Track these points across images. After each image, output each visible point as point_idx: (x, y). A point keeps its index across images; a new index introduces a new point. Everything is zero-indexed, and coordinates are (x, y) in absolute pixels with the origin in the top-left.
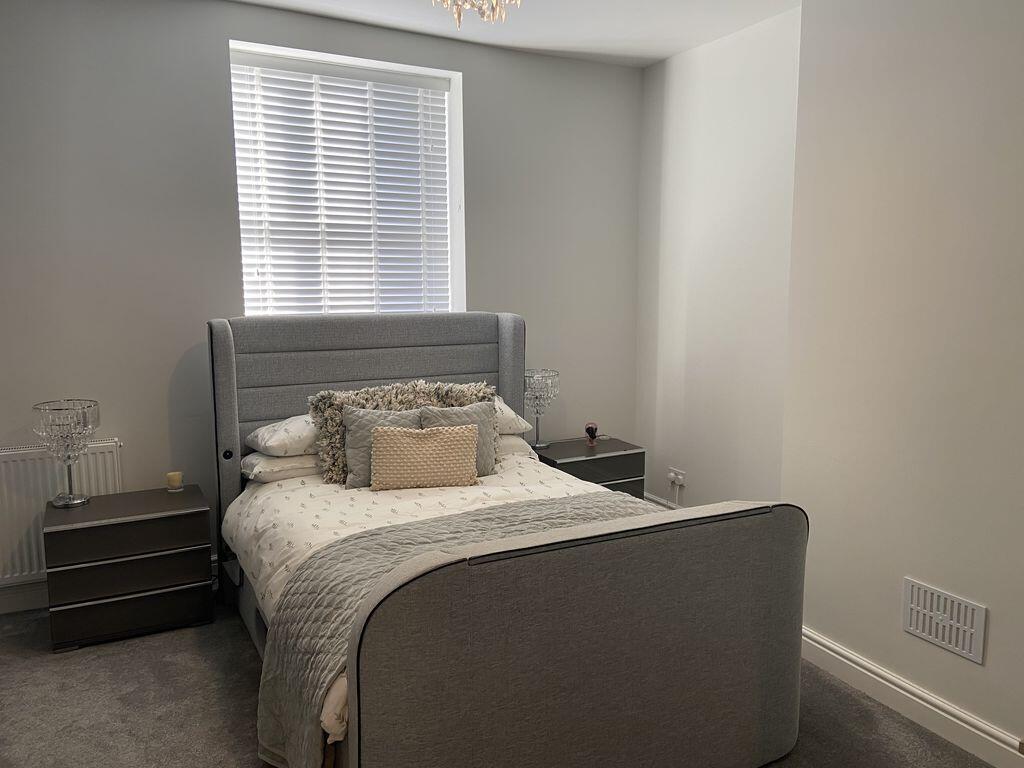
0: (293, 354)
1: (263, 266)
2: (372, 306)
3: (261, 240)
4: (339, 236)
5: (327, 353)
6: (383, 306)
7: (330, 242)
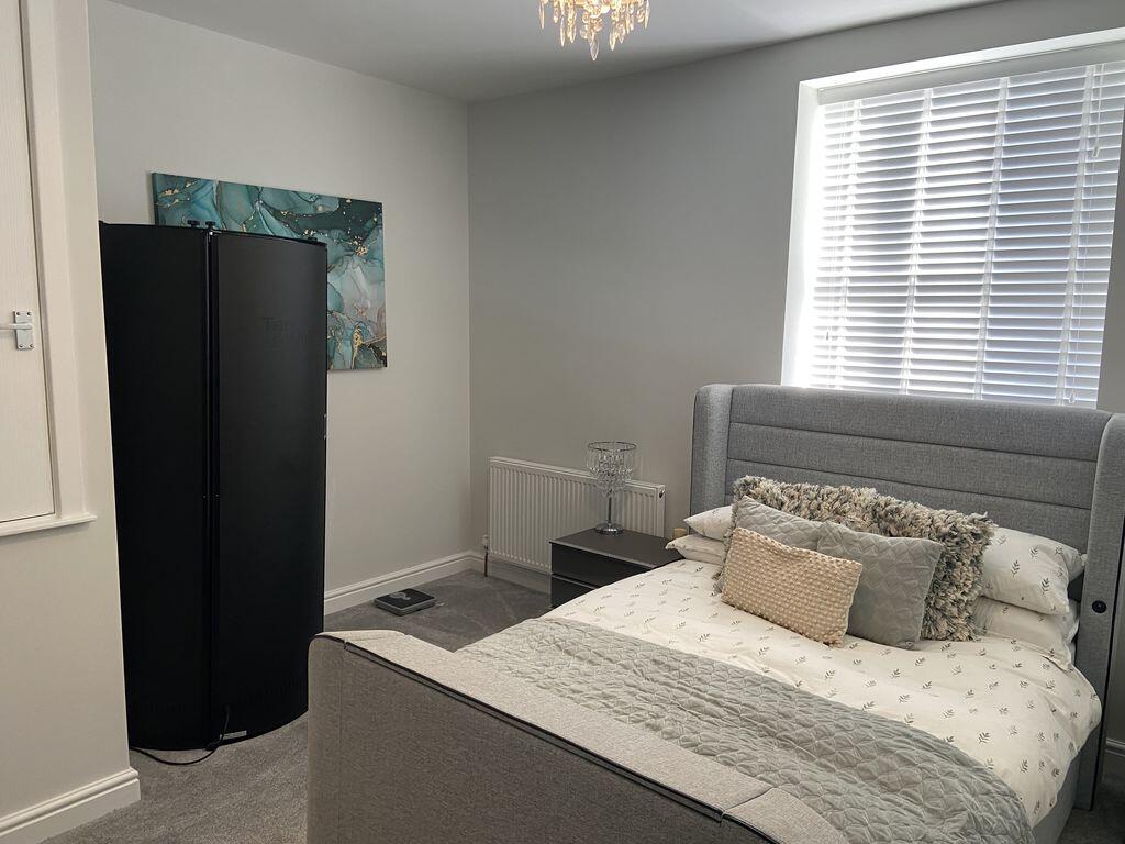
0: (787, 431)
1: (836, 328)
2: (970, 385)
3: (838, 298)
4: (935, 291)
5: (826, 435)
6: (987, 387)
7: (919, 299)
